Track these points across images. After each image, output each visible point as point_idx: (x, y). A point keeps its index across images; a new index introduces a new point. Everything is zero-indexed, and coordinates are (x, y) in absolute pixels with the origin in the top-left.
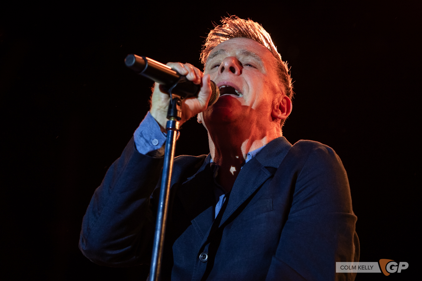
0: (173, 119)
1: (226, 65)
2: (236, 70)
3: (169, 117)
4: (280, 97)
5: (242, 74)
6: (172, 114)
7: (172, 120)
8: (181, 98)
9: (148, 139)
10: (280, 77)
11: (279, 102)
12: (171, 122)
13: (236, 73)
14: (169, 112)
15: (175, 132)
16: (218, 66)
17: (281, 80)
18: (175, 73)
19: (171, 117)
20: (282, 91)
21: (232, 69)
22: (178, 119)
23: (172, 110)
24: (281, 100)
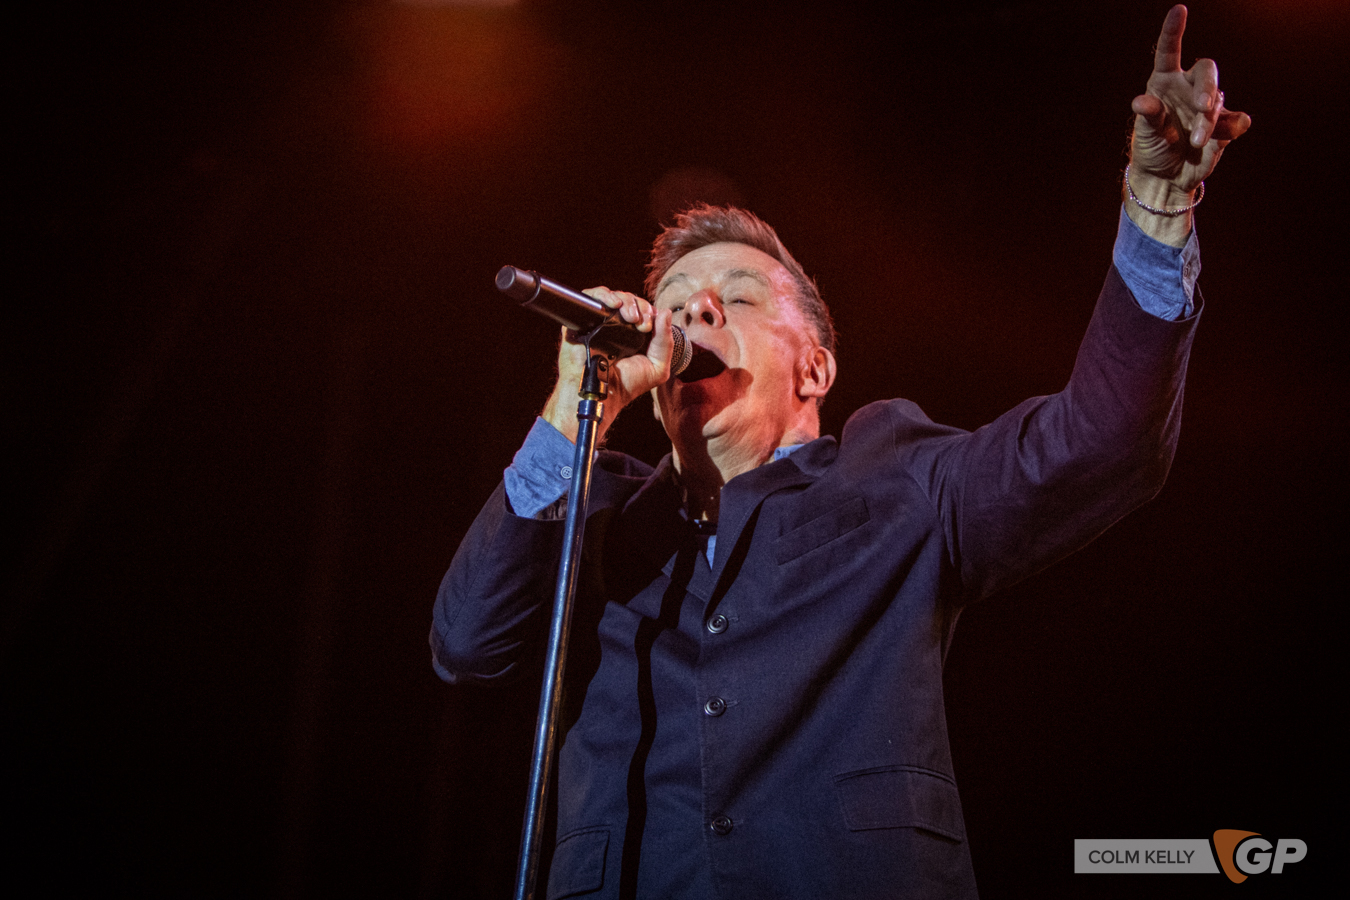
0: (593, 397)
1: (695, 308)
2: (714, 317)
3: (584, 393)
4: (809, 354)
5: (727, 322)
6: (589, 388)
7: (590, 399)
8: (610, 358)
9: (550, 469)
10: (804, 311)
11: (808, 362)
12: (588, 402)
13: (715, 323)
14: (584, 385)
15: (595, 423)
16: (681, 308)
17: (808, 316)
18: (600, 306)
19: (587, 393)
20: (811, 339)
21: (707, 317)
22: (603, 397)
23: (590, 378)
24: (813, 357)
